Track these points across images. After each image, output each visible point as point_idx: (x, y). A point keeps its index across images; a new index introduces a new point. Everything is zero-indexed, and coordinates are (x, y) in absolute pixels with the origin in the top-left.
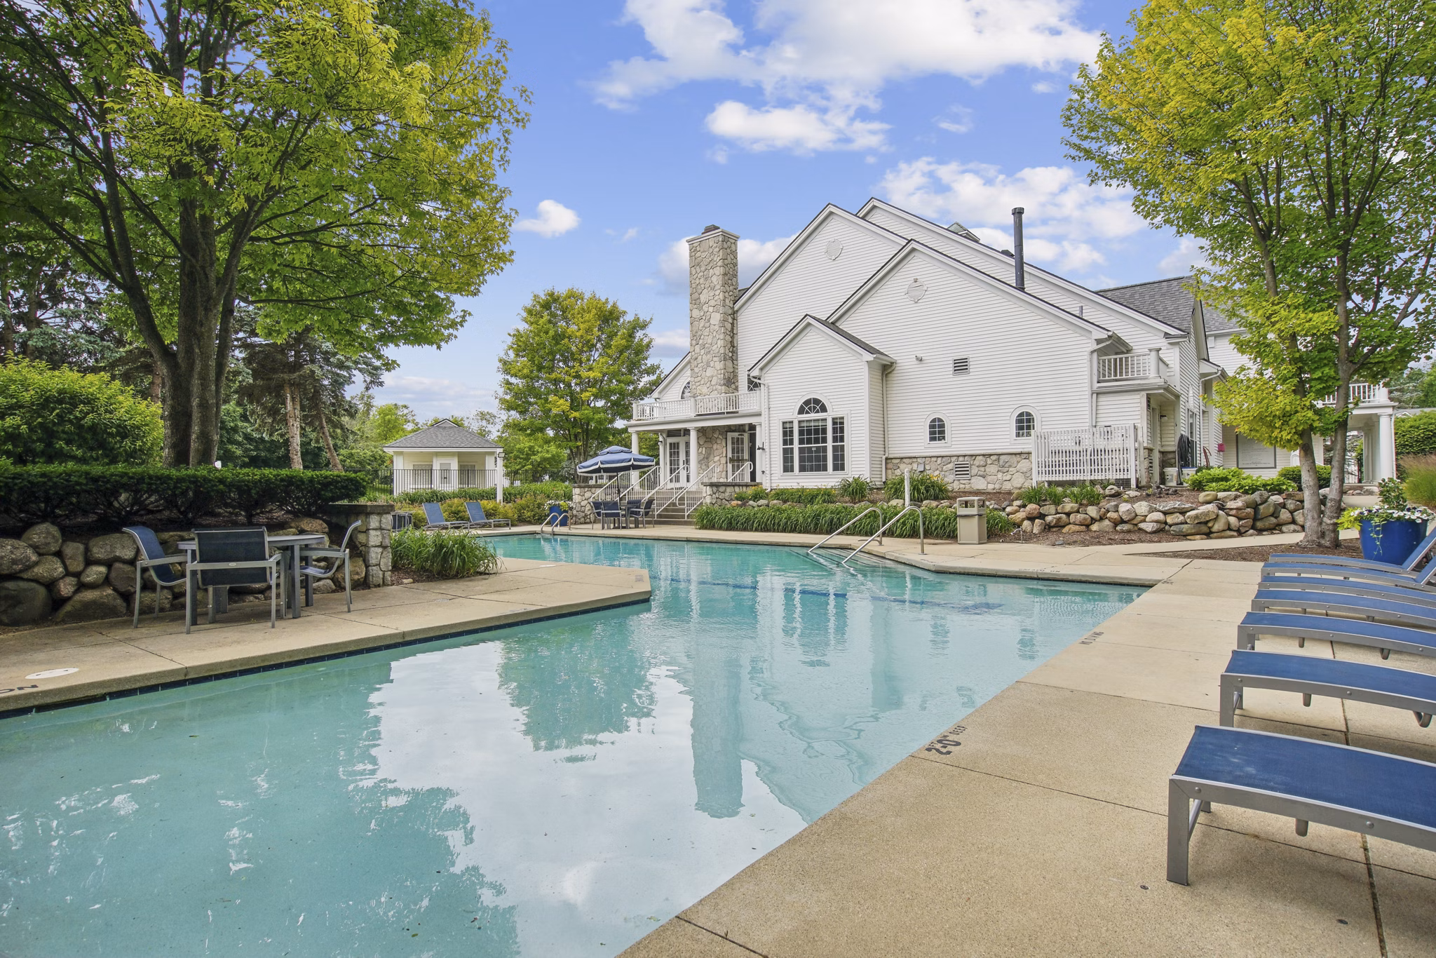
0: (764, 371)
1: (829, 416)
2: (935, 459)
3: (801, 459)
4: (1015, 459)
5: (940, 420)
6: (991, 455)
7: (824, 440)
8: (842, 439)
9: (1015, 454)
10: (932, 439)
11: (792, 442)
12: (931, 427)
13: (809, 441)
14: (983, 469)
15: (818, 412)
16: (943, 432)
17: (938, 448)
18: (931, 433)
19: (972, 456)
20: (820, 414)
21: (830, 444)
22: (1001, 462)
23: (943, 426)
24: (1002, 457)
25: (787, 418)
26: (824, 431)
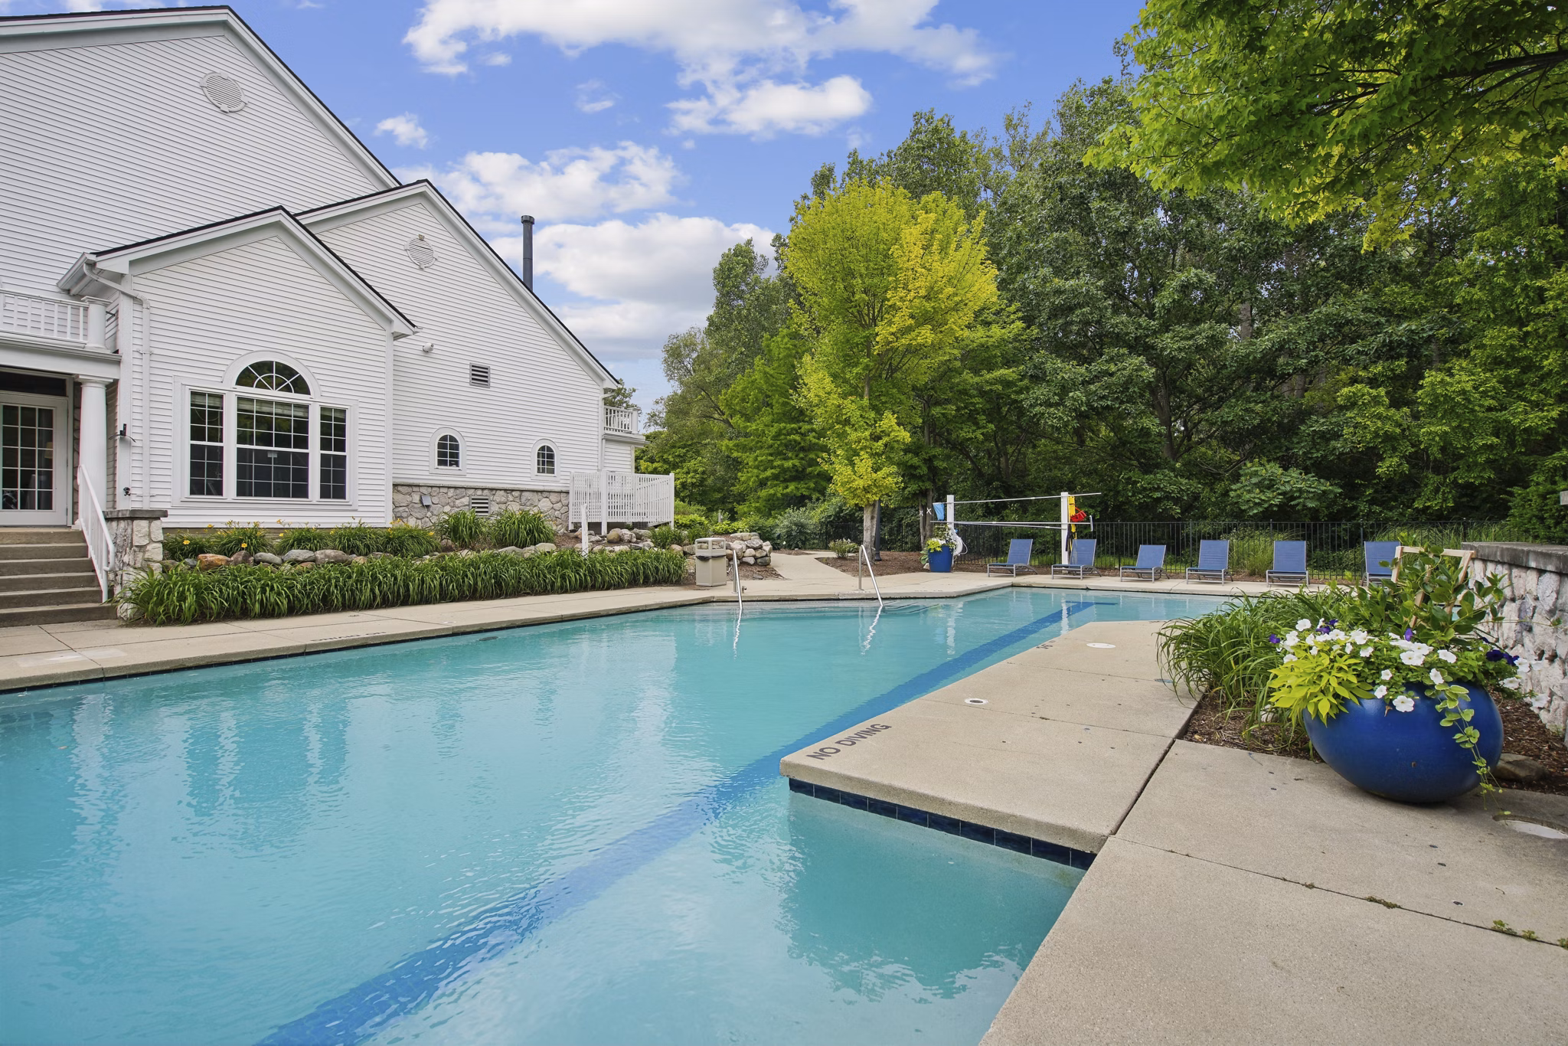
0: (138, 270)
1: (315, 403)
2: (445, 490)
3: (241, 472)
4: (535, 497)
5: (452, 439)
6: (513, 490)
7: (303, 442)
8: (341, 446)
9: (537, 492)
10: (441, 463)
11: (217, 435)
12: (440, 446)
13: (265, 440)
14: (503, 507)
15: (287, 389)
16: (456, 455)
17: (448, 476)
18: (440, 454)
19: (491, 489)
20: (293, 395)
21: (315, 452)
22: (523, 500)
23: (457, 447)
24: (524, 494)
25: (208, 384)
26: (302, 426)
